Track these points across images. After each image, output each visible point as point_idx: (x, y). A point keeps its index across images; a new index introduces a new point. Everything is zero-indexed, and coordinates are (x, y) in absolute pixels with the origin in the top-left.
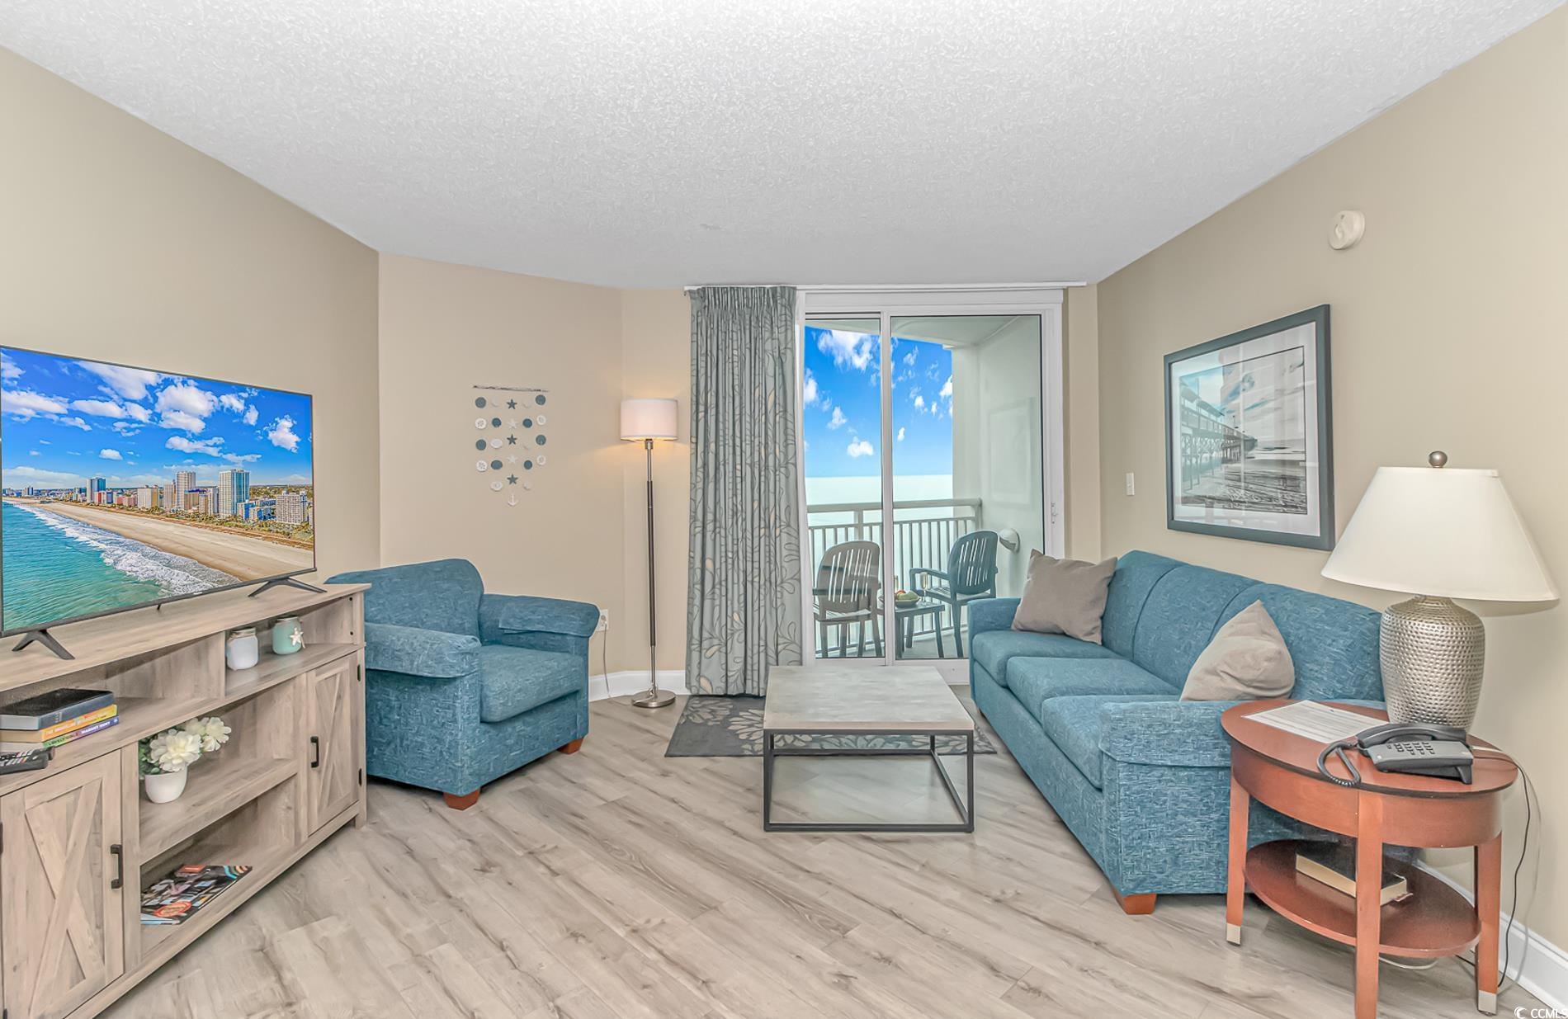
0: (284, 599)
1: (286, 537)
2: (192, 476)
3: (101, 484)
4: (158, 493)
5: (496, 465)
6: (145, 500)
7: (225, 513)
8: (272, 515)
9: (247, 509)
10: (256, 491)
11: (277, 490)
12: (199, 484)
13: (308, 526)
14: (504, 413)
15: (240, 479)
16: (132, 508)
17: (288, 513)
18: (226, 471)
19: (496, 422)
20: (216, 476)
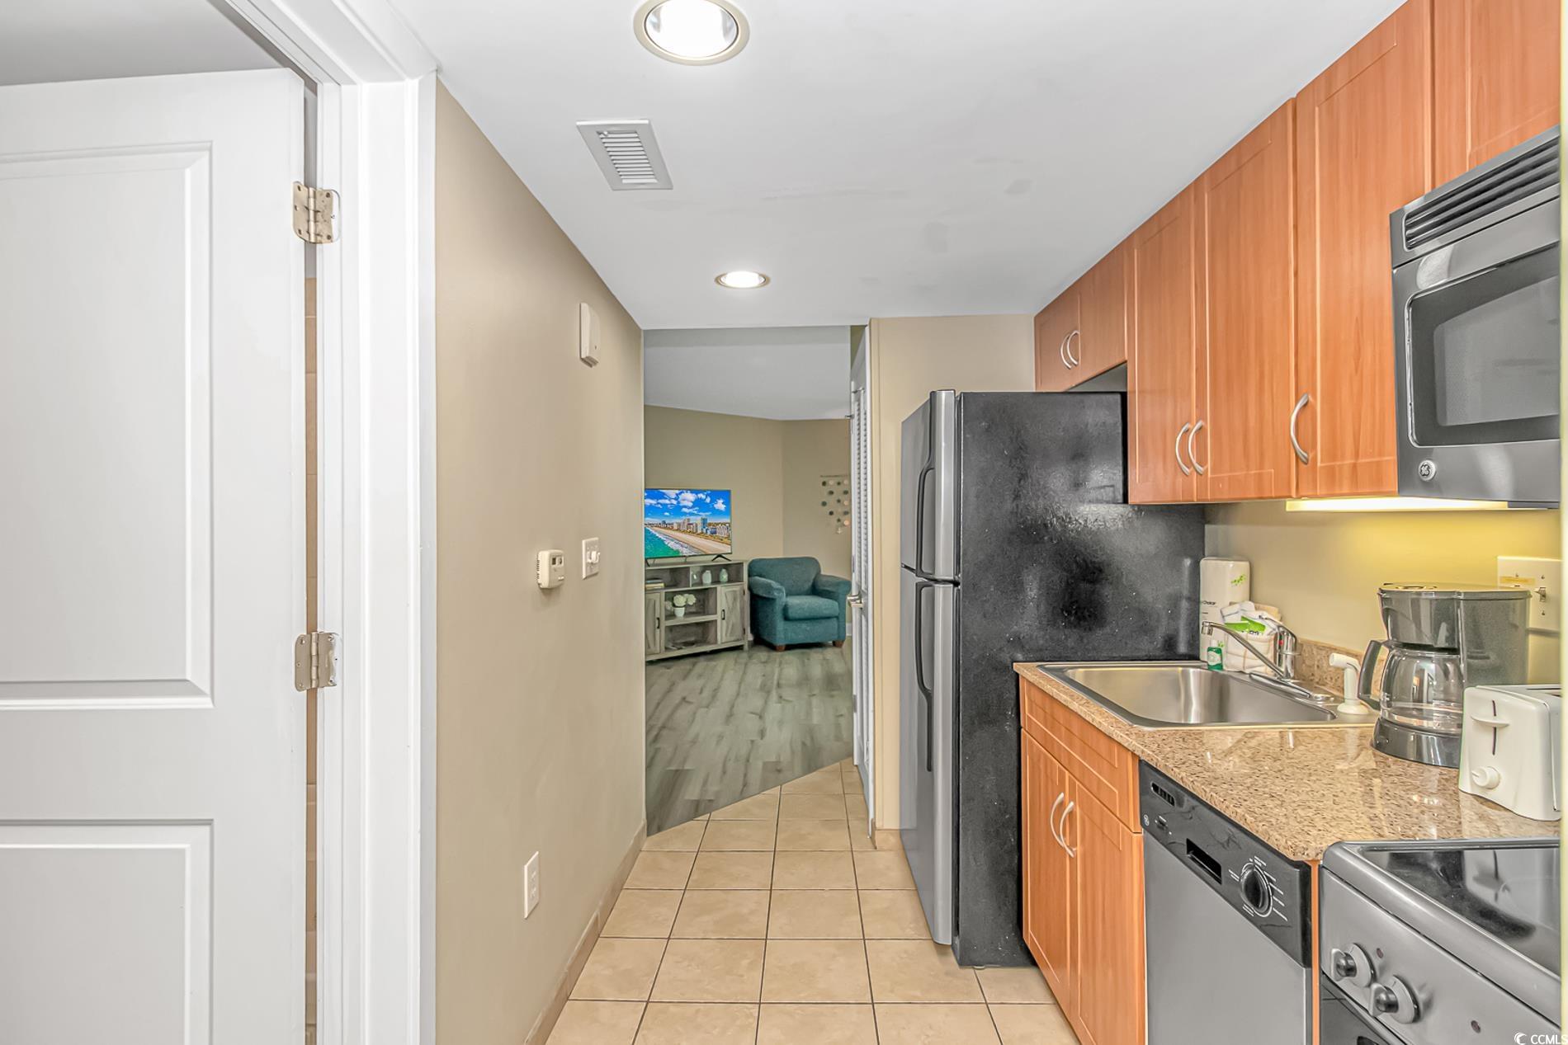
0: (721, 561)
1: (721, 540)
2: (689, 520)
3: (664, 522)
4: (679, 525)
5: (831, 513)
6: (675, 527)
7: (699, 531)
8: (715, 533)
9: (707, 530)
10: (710, 524)
11: (718, 524)
12: (691, 522)
13: (728, 537)
14: (834, 488)
15: (704, 521)
16: (672, 529)
17: (722, 533)
18: (700, 518)
19: (831, 493)
20: (697, 520)
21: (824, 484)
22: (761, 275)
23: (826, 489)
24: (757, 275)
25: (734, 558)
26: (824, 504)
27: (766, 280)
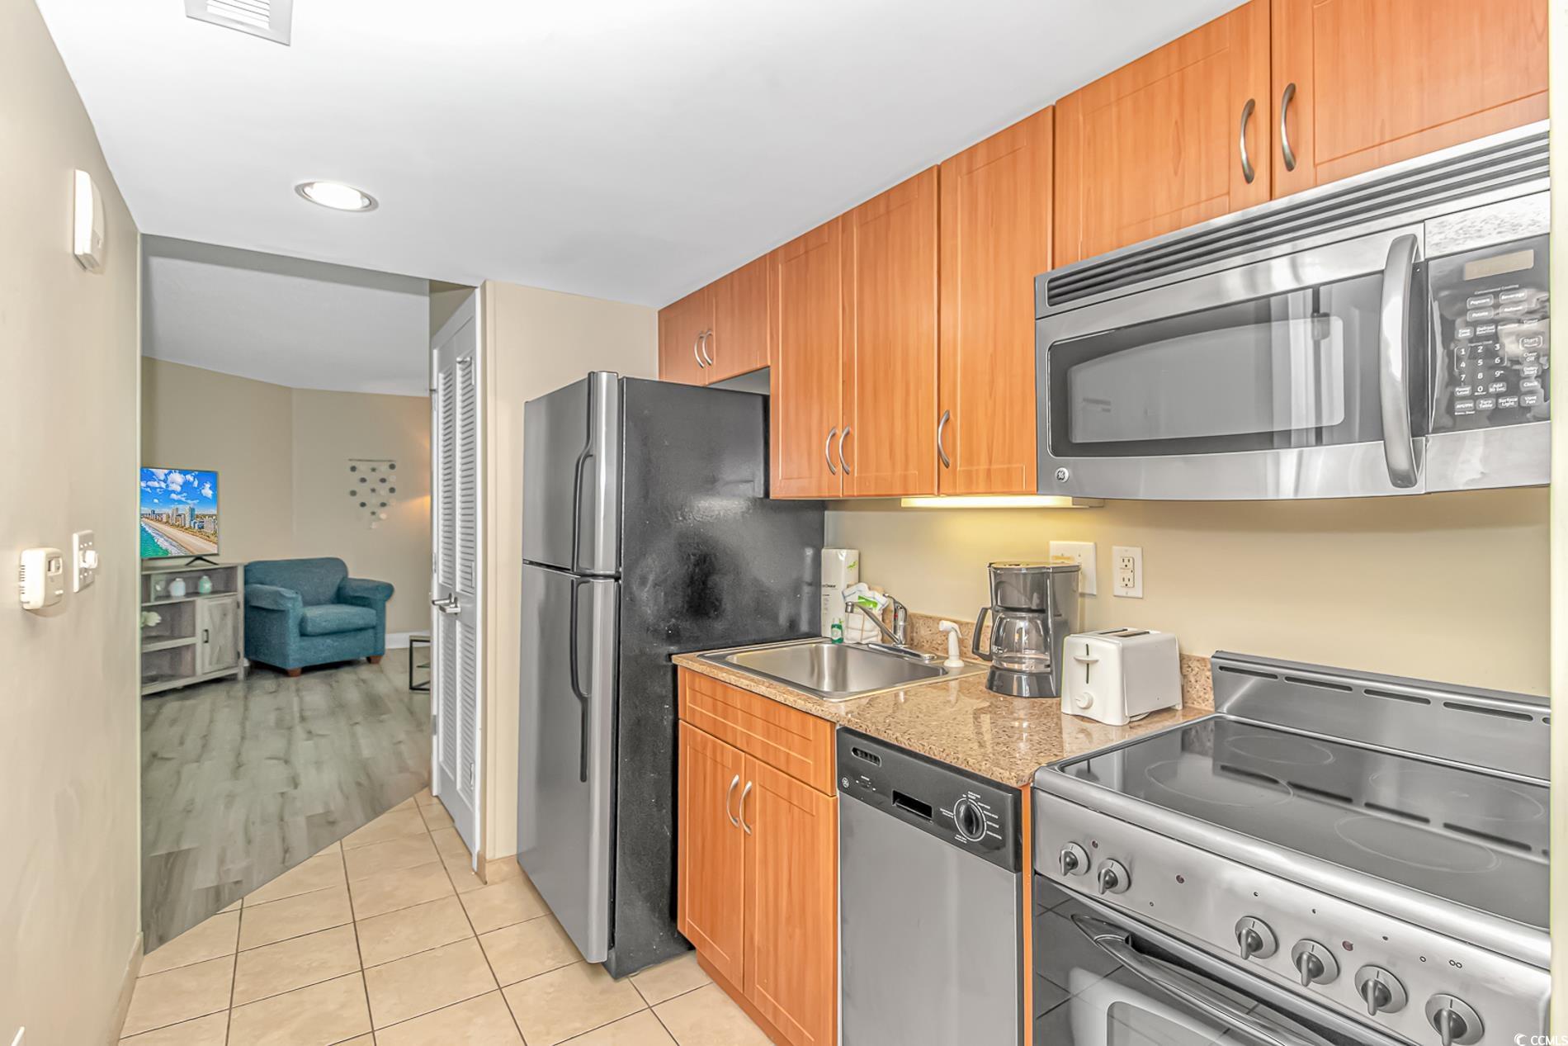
2: (178, 509)
4: (168, 517)
7: (187, 525)
8: (203, 527)
9: (195, 523)
10: (197, 516)
11: (204, 516)
12: (179, 512)
13: (215, 534)
14: (369, 476)
15: (192, 510)
16: (161, 521)
18: (187, 507)
19: (364, 480)
20: (184, 509)
21: (353, 469)
22: (364, 195)
23: (357, 475)
24: (359, 195)
25: (223, 561)
26: (353, 493)
27: (372, 204)
